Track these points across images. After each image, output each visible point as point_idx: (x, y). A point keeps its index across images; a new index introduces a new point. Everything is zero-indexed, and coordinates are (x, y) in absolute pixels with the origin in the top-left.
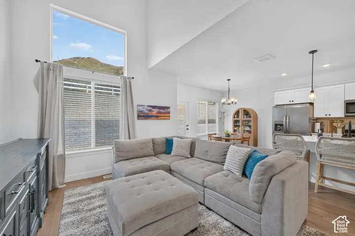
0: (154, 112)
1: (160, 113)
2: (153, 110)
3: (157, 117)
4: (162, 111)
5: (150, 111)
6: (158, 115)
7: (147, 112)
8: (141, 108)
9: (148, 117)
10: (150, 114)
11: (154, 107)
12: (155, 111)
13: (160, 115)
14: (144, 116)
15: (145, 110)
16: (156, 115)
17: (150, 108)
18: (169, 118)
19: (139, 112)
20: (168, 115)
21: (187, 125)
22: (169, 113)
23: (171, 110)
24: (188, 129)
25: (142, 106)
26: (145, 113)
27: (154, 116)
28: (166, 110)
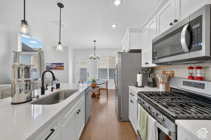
1: (57, 66)
2: (54, 65)
4: (58, 65)
5: (52, 66)
8: (47, 65)
10: (52, 67)
11: (54, 64)
13: (57, 67)
17: (52, 64)
18: (63, 69)
19: (47, 66)
20: (62, 67)
21: (88, 74)
22: (63, 66)
23: (65, 65)
24: (88, 76)
25: (48, 63)
26: (49, 67)
27: (54, 68)
28: (61, 65)
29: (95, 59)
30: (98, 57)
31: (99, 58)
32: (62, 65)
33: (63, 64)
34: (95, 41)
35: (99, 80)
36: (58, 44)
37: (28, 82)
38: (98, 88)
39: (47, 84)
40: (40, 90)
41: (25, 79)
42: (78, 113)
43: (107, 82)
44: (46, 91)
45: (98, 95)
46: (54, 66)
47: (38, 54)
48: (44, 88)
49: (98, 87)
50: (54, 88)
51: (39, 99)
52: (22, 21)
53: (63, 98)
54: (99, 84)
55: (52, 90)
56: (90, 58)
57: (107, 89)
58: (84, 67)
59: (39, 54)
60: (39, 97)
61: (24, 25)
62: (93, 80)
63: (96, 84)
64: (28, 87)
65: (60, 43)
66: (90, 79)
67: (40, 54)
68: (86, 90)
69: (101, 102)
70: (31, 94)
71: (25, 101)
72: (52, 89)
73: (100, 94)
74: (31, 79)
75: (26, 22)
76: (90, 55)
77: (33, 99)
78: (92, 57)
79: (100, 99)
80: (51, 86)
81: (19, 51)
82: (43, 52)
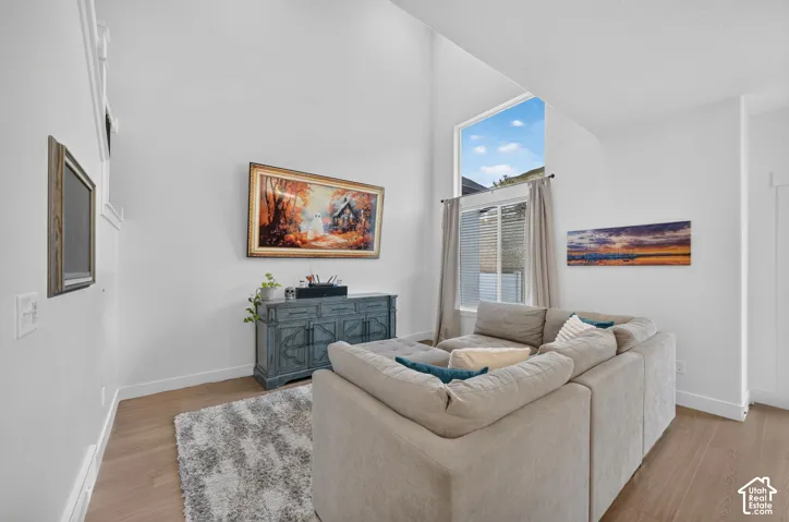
0: (618, 246)
1: (640, 245)
2: (614, 238)
3: (626, 259)
4: (647, 239)
5: (602, 242)
6: (630, 252)
7: (592, 246)
8: (576, 239)
9: (595, 259)
10: (602, 250)
11: (618, 231)
12: (621, 240)
13: (637, 251)
14: (583, 258)
15: (586, 243)
16: (626, 251)
17: (603, 236)
18: (683, 260)
19: (573, 247)
20: (680, 250)
22: (686, 242)
25: (578, 232)
26: (587, 250)
27: (615, 256)
28: (668, 234)
32: (681, 234)
33: (687, 224)
46: (619, 243)
59: (533, 192)
67: (538, 192)
81: (456, 196)
82: (553, 176)
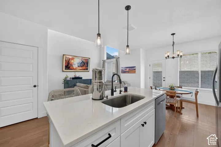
1: (130, 70)
2: (127, 69)
3: (128, 72)
4: (131, 69)
5: (126, 69)
10: (126, 71)
12: (128, 69)
13: (130, 71)
18: (135, 72)
19: (122, 70)
20: (134, 71)
21: (164, 78)
22: (135, 70)
23: (136, 68)
24: (164, 80)
25: (122, 67)
26: (124, 70)
27: (127, 72)
29: (173, 58)
30: (178, 55)
31: (181, 56)
32: (134, 68)
33: (135, 67)
34: (173, 34)
35: (181, 87)
36: (126, 47)
37: (101, 83)
38: (179, 99)
39: (116, 87)
40: (110, 91)
41: (99, 81)
42: (143, 125)
43: (198, 92)
44: (114, 93)
45: (179, 108)
47: (115, 60)
48: (113, 89)
49: (179, 97)
50: (122, 91)
51: (108, 99)
52: (98, 34)
53: (130, 103)
54: (182, 94)
55: (120, 93)
56: (166, 58)
57: (196, 103)
58: (160, 70)
60: (108, 97)
61: (99, 37)
62: (171, 87)
63: (175, 93)
64: (101, 87)
65: (128, 46)
66: (166, 84)
67: (117, 60)
68: (156, 99)
69: (184, 120)
70: (103, 93)
71: (99, 99)
72: (121, 91)
73: (184, 108)
74: (103, 81)
75: (100, 34)
76: (166, 54)
77: (105, 98)
78: (168, 56)
79: (183, 115)
80: (119, 89)
81: (105, 59)
82: (119, 58)
